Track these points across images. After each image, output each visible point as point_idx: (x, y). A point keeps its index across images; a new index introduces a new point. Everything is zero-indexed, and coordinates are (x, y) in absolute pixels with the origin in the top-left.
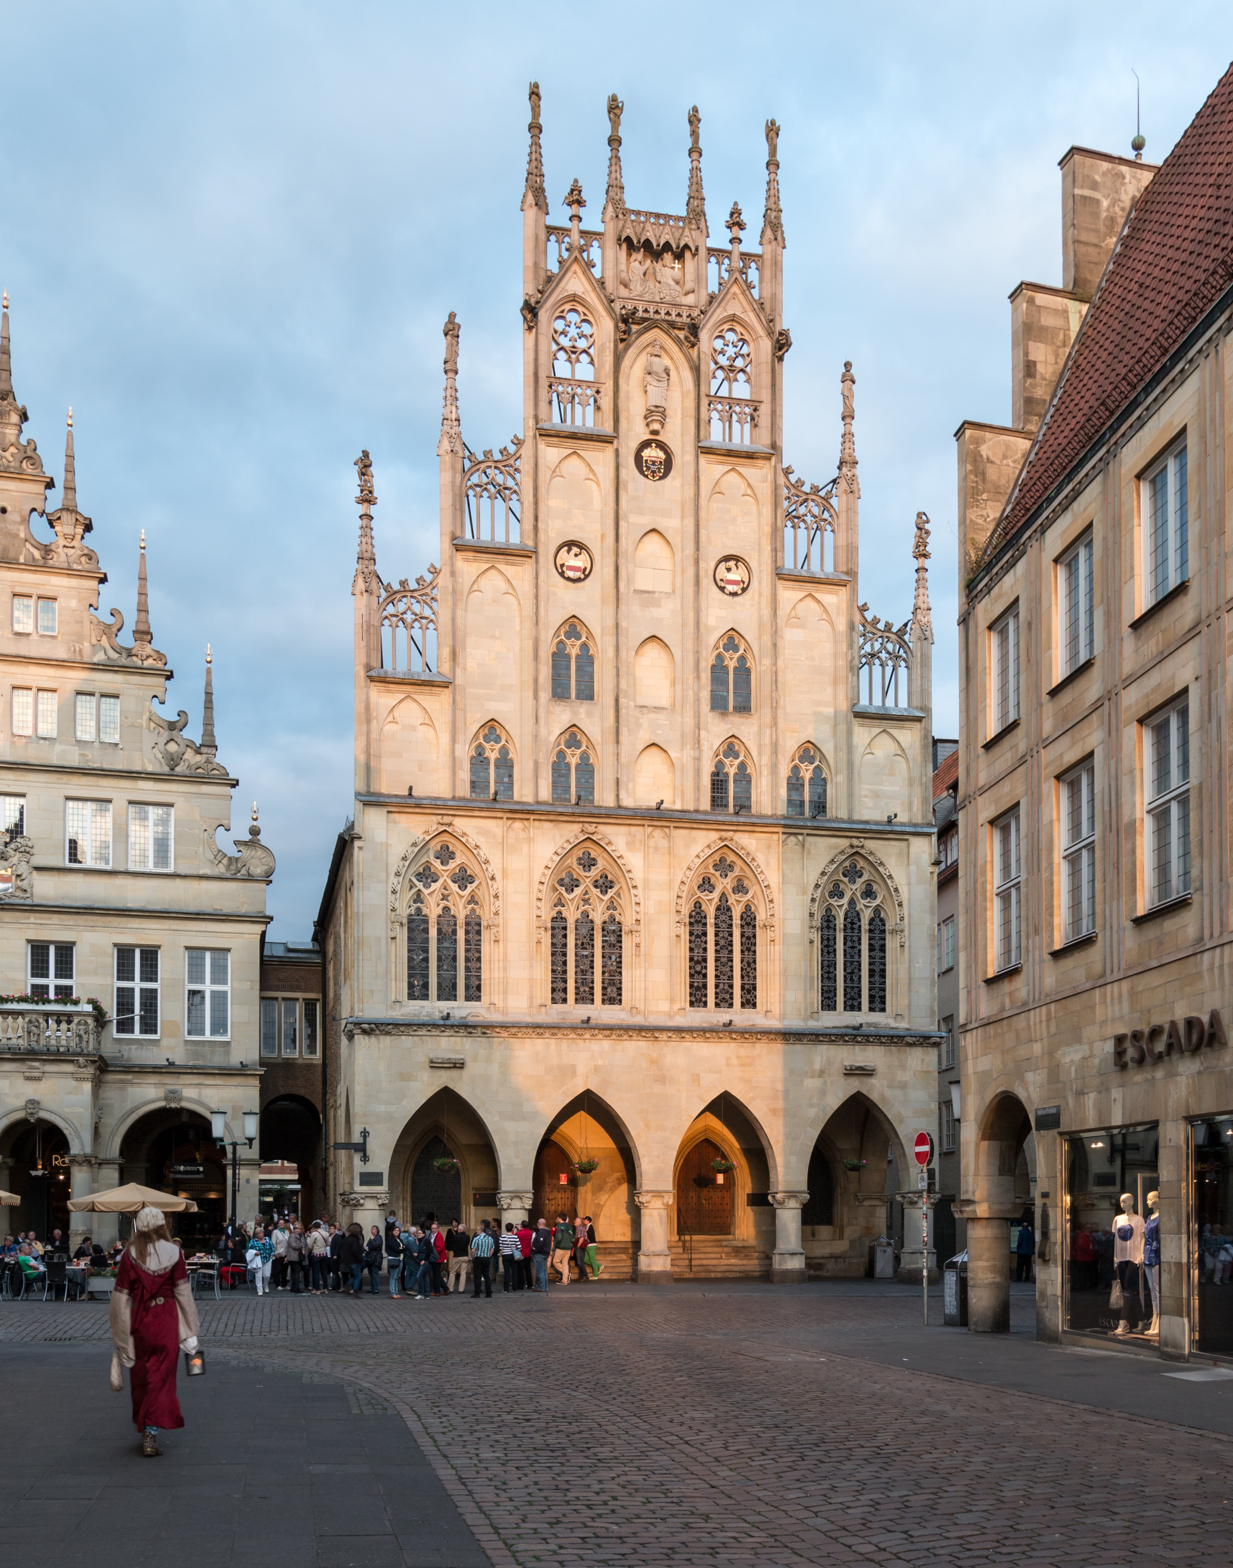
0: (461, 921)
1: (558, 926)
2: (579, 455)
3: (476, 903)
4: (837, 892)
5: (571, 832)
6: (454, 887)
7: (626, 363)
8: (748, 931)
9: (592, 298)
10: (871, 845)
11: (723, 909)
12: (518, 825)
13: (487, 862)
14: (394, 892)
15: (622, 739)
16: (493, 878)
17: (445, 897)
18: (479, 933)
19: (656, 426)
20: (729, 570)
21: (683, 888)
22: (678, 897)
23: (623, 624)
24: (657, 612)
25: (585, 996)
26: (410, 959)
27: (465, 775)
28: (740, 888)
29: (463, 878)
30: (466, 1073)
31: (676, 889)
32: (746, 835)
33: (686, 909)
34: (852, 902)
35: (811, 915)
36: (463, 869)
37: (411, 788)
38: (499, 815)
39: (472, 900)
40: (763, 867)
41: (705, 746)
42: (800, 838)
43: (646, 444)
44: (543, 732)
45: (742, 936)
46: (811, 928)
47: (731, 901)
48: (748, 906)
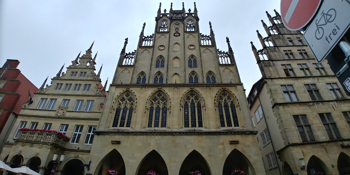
0: (129, 108)
1: (152, 109)
2: (164, 35)
4: (221, 98)
5: (156, 89)
6: (128, 102)
7: (172, 24)
9: (167, 19)
11: (192, 103)
12: (143, 88)
13: (136, 96)
14: (114, 103)
15: (169, 72)
16: (136, 99)
17: (126, 104)
18: (132, 111)
19: (177, 31)
20: (191, 47)
23: (170, 56)
24: (177, 53)
25: (156, 125)
26: (115, 118)
27: (135, 81)
28: (196, 98)
30: (120, 145)
31: (180, 99)
32: (197, 88)
33: (183, 104)
34: (225, 100)
35: (215, 103)
36: (131, 98)
37: (122, 82)
38: (140, 86)
39: (132, 104)
40: (201, 94)
42: (210, 87)
43: (176, 33)
45: (198, 109)
46: (215, 106)
47: (194, 101)
48: (199, 102)
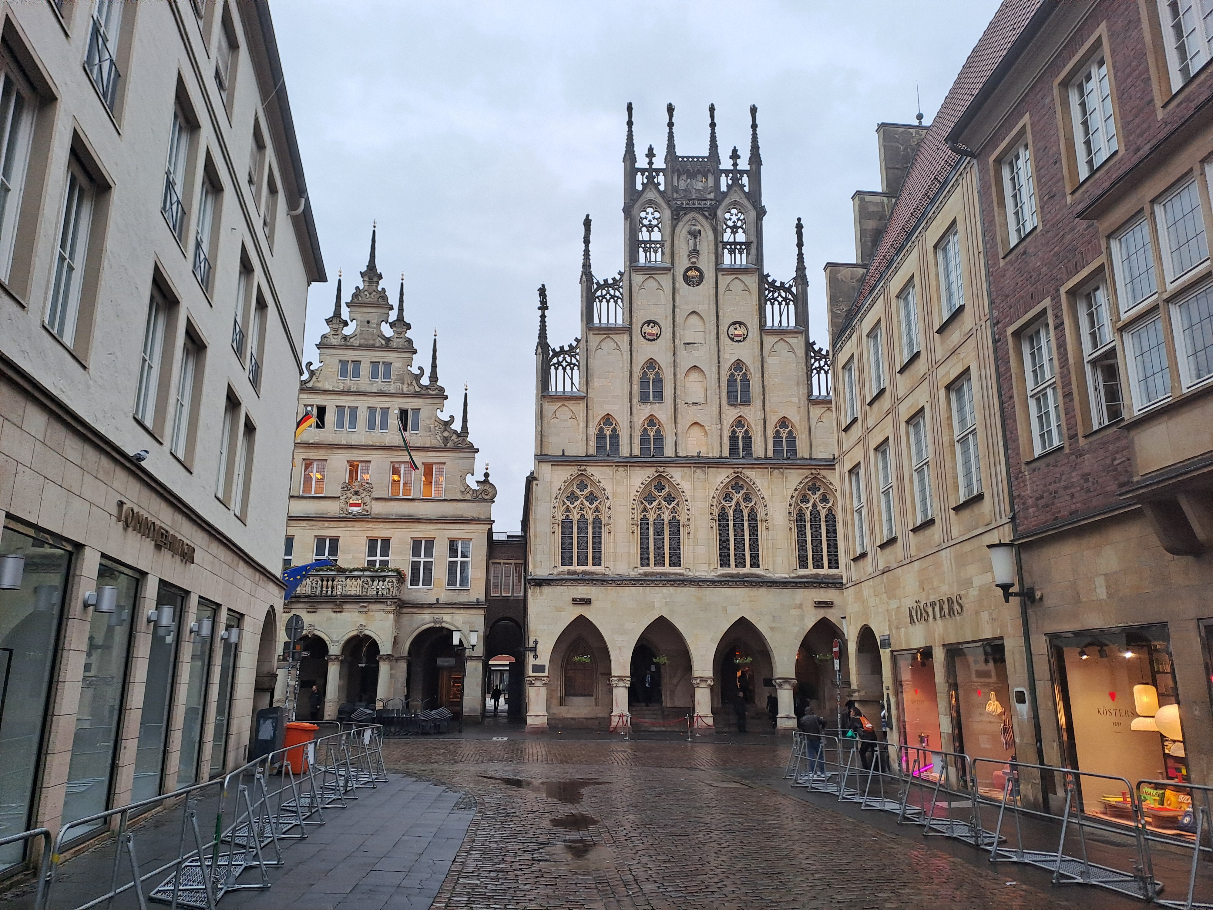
0: (590, 520)
1: (644, 523)
2: (654, 278)
3: (599, 512)
4: (805, 499)
5: (650, 472)
6: (587, 504)
7: (678, 229)
8: (753, 523)
9: (660, 200)
10: (823, 472)
11: (738, 511)
12: (621, 469)
13: (604, 490)
14: (554, 507)
15: (679, 421)
16: (608, 498)
17: (582, 509)
18: (600, 528)
19: (694, 260)
20: (736, 329)
21: (714, 500)
22: (712, 505)
23: (678, 361)
24: (696, 354)
25: (659, 562)
26: (562, 543)
27: (593, 443)
28: (747, 498)
29: (591, 498)
30: (592, 606)
31: (710, 501)
32: (750, 470)
33: (716, 512)
34: (814, 505)
35: (790, 513)
36: (591, 493)
37: (563, 450)
38: (611, 464)
39: (597, 510)
40: (760, 487)
41: (724, 422)
42: (781, 470)
43: (689, 269)
44: (635, 419)
45: (750, 526)
46: (790, 520)
47: (742, 506)
48: (752, 509)
